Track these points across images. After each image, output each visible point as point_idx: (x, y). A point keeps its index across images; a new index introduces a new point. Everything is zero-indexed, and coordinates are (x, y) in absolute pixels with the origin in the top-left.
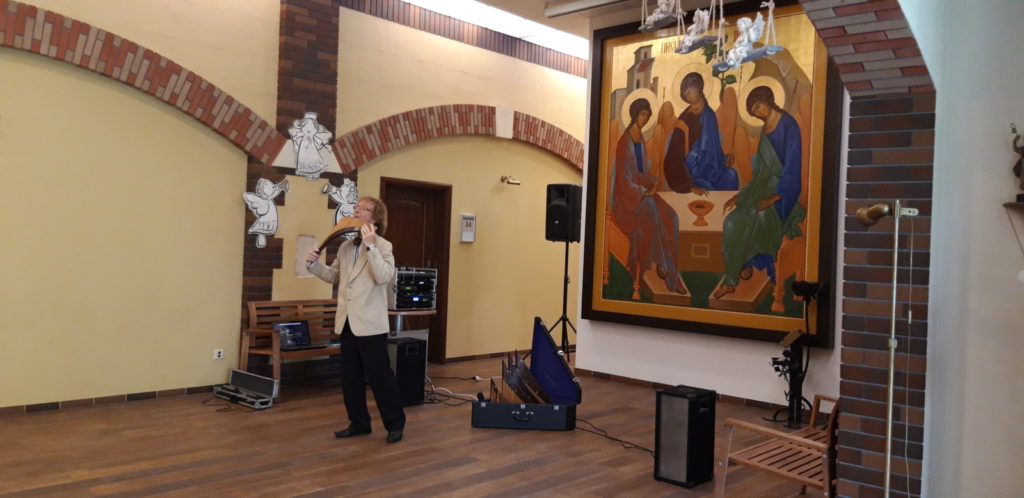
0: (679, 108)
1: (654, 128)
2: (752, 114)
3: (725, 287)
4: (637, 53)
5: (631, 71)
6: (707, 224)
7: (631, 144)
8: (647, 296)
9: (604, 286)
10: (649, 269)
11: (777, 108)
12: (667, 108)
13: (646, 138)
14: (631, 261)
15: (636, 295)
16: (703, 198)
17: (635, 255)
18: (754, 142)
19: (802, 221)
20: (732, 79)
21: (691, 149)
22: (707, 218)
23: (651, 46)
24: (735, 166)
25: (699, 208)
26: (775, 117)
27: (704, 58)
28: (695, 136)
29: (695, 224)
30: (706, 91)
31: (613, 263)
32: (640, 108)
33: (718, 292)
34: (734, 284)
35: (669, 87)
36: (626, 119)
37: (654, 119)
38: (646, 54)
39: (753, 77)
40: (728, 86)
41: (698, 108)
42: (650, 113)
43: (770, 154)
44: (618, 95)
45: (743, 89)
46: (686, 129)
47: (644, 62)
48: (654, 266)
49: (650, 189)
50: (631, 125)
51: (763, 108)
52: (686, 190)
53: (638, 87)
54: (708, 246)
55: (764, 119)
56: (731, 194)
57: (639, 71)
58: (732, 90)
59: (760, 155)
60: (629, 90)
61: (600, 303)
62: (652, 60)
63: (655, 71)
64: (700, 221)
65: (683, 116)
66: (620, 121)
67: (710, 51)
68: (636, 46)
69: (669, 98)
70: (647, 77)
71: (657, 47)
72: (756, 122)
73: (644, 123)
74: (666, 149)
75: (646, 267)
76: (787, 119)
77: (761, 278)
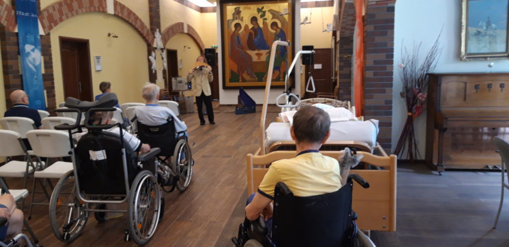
0: (251, 26)
1: (242, 32)
2: (272, 29)
4: (235, 9)
5: (234, 14)
6: (261, 59)
7: (235, 37)
8: (244, 80)
9: (230, 79)
11: (279, 28)
12: (246, 26)
13: (240, 34)
14: (238, 71)
15: (240, 81)
17: (239, 69)
20: (266, 19)
21: (255, 38)
22: (261, 57)
23: (239, 7)
24: (268, 43)
25: (259, 55)
26: (279, 30)
27: (257, 13)
28: (256, 34)
29: (258, 59)
30: (258, 22)
31: (232, 72)
32: (238, 26)
33: (265, 77)
35: (247, 20)
36: (233, 29)
37: (242, 29)
38: (238, 10)
39: (273, 18)
40: (265, 21)
41: (256, 27)
42: (241, 27)
44: (230, 21)
45: (269, 22)
46: (253, 32)
47: (238, 12)
48: (246, 71)
49: (243, 49)
50: (235, 31)
51: (275, 27)
52: (254, 50)
53: (236, 19)
54: (262, 65)
55: (276, 30)
57: (237, 14)
58: (266, 22)
60: (233, 20)
61: (228, 84)
62: (241, 11)
63: (242, 15)
64: (259, 58)
65: (252, 28)
66: (231, 29)
67: (259, 10)
68: (235, 7)
69: (247, 23)
70: (239, 16)
71: (242, 7)
72: (274, 31)
73: (239, 30)
74: (247, 38)
75: (243, 72)
76: (282, 31)
77: (277, 72)
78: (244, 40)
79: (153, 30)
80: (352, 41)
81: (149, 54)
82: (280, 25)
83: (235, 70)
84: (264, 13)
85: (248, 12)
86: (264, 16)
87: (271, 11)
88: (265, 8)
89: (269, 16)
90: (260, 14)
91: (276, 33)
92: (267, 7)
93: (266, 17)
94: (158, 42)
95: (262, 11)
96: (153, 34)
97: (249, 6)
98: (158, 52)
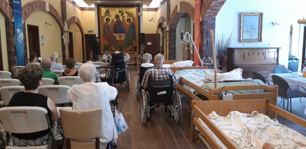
0: (115, 20)
2: (128, 22)
4: (106, 10)
5: (105, 13)
6: (121, 39)
7: (106, 26)
9: (103, 50)
12: (113, 20)
13: (109, 25)
15: (110, 51)
16: (121, 35)
17: (109, 44)
18: (128, 26)
19: (136, 38)
20: (124, 17)
21: (118, 27)
22: (122, 38)
23: (109, 9)
24: (126, 30)
25: (120, 36)
26: (131, 23)
27: (119, 13)
28: (118, 24)
30: (120, 18)
31: (105, 46)
32: (108, 20)
34: (127, 47)
35: (113, 17)
36: (105, 21)
39: (128, 16)
41: (119, 21)
42: (110, 21)
43: (131, 29)
44: (103, 17)
45: (126, 18)
46: (117, 24)
47: (108, 12)
48: (113, 46)
49: (111, 33)
51: (129, 22)
53: (107, 16)
54: (122, 42)
55: (129, 23)
56: (125, 34)
58: (124, 18)
59: (129, 29)
60: (105, 16)
61: (102, 52)
62: (109, 12)
63: (110, 13)
64: (120, 38)
65: (116, 21)
66: (104, 21)
67: (120, 12)
68: (106, 9)
69: (113, 18)
70: (109, 14)
71: (110, 10)
72: (128, 24)
73: (109, 22)
74: (113, 27)
75: (111, 46)
76: (133, 23)
77: (131, 47)
78: (112, 28)
79: (64, 21)
80: (176, 31)
81: (62, 35)
82: (132, 20)
83: (107, 45)
84: (123, 13)
85: (114, 12)
86: (123, 15)
87: (127, 12)
88: (123, 10)
89: (125, 15)
90: (121, 14)
91: (130, 24)
92: (124, 10)
93: (124, 15)
94: (66, 28)
95: (122, 12)
96: (64, 23)
97: (114, 9)
98: (66, 33)
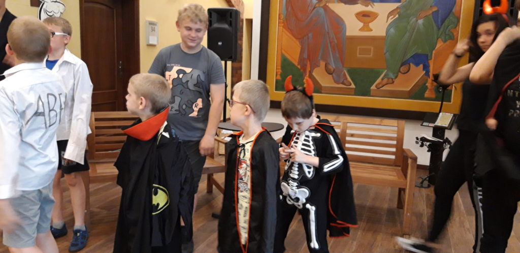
3: (385, 80)
6: (372, 30)
10: (318, 66)
14: (301, 60)
17: (305, 56)
19: (456, 27)
22: (371, 25)
25: (365, 17)
29: (360, 30)
33: (379, 84)
34: (393, 77)
48: (323, 64)
52: (354, 2)
54: (372, 48)
64: (366, 28)
75: (315, 65)
77: (417, 73)
